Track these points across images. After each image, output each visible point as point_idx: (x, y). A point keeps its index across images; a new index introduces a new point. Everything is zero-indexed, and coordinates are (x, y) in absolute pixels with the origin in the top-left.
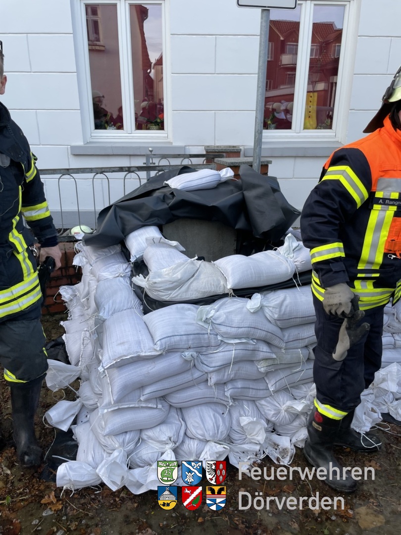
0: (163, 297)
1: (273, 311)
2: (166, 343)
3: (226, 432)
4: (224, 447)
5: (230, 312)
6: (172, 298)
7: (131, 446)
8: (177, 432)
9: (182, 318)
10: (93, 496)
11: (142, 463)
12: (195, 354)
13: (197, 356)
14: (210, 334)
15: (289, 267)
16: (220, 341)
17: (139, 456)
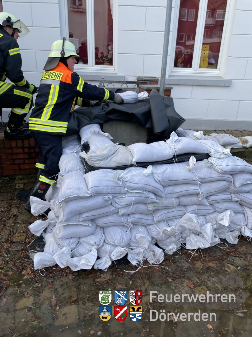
0: (95, 165)
1: (159, 176)
2: (94, 190)
3: (127, 241)
4: (125, 250)
5: (134, 175)
6: (100, 165)
7: (74, 246)
8: (99, 240)
9: (105, 177)
10: (51, 271)
11: (79, 255)
12: (111, 197)
13: (113, 199)
14: (121, 187)
15: (170, 151)
16: (126, 191)
17: (78, 251)
